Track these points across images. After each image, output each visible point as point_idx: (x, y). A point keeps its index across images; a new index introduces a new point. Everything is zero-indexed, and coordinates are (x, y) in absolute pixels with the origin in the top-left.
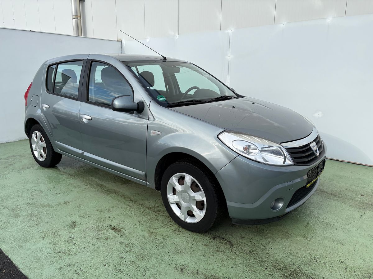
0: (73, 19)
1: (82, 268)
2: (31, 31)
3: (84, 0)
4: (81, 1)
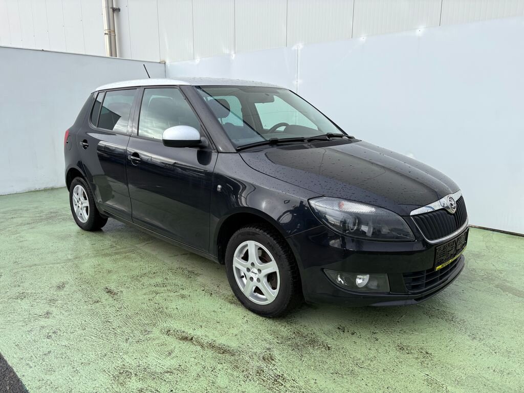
0: (105, 34)
2: (43, 50)
3: (119, 10)
4: (116, 10)
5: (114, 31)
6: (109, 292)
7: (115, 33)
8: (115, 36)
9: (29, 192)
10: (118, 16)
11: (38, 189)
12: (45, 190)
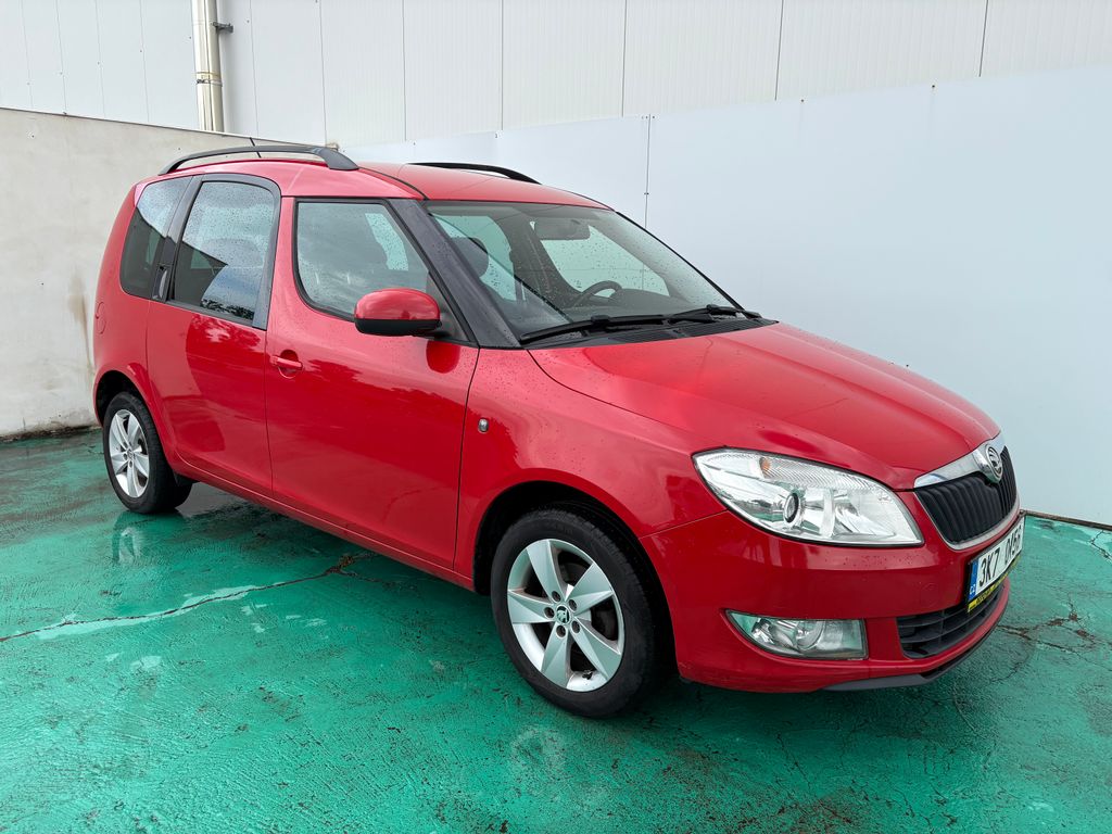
0: (198, 82)
1: (156, 814)
4: (222, 30)
5: (218, 76)
7: (221, 79)
8: (221, 86)
10: (228, 43)
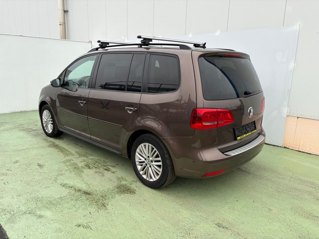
0: (60, 25)
2: (21, 36)
3: (68, 11)
4: (66, 12)
5: (65, 23)
6: (39, 165)
7: (65, 24)
8: (65, 26)
9: (12, 113)
10: (67, 16)
11: (17, 112)
12: (21, 112)
